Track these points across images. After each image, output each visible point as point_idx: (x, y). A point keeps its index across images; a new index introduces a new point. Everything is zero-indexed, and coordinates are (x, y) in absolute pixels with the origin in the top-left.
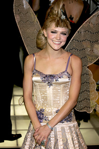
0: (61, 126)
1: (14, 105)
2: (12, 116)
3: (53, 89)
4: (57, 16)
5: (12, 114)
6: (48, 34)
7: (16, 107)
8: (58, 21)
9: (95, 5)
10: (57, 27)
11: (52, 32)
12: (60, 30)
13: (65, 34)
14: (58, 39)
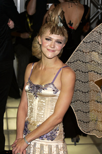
0: (40, 143)
1: (7, 118)
2: (5, 130)
3: (39, 101)
4: (54, 23)
5: (5, 128)
6: (42, 41)
7: (9, 121)
8: (54, 27)
9: (96, 9)
10: (52, 34)
11: (46, 39)
12: (55, 37)
13: (61, 43)
14: (53, 46)
